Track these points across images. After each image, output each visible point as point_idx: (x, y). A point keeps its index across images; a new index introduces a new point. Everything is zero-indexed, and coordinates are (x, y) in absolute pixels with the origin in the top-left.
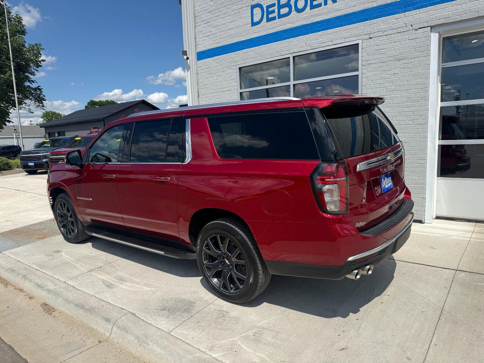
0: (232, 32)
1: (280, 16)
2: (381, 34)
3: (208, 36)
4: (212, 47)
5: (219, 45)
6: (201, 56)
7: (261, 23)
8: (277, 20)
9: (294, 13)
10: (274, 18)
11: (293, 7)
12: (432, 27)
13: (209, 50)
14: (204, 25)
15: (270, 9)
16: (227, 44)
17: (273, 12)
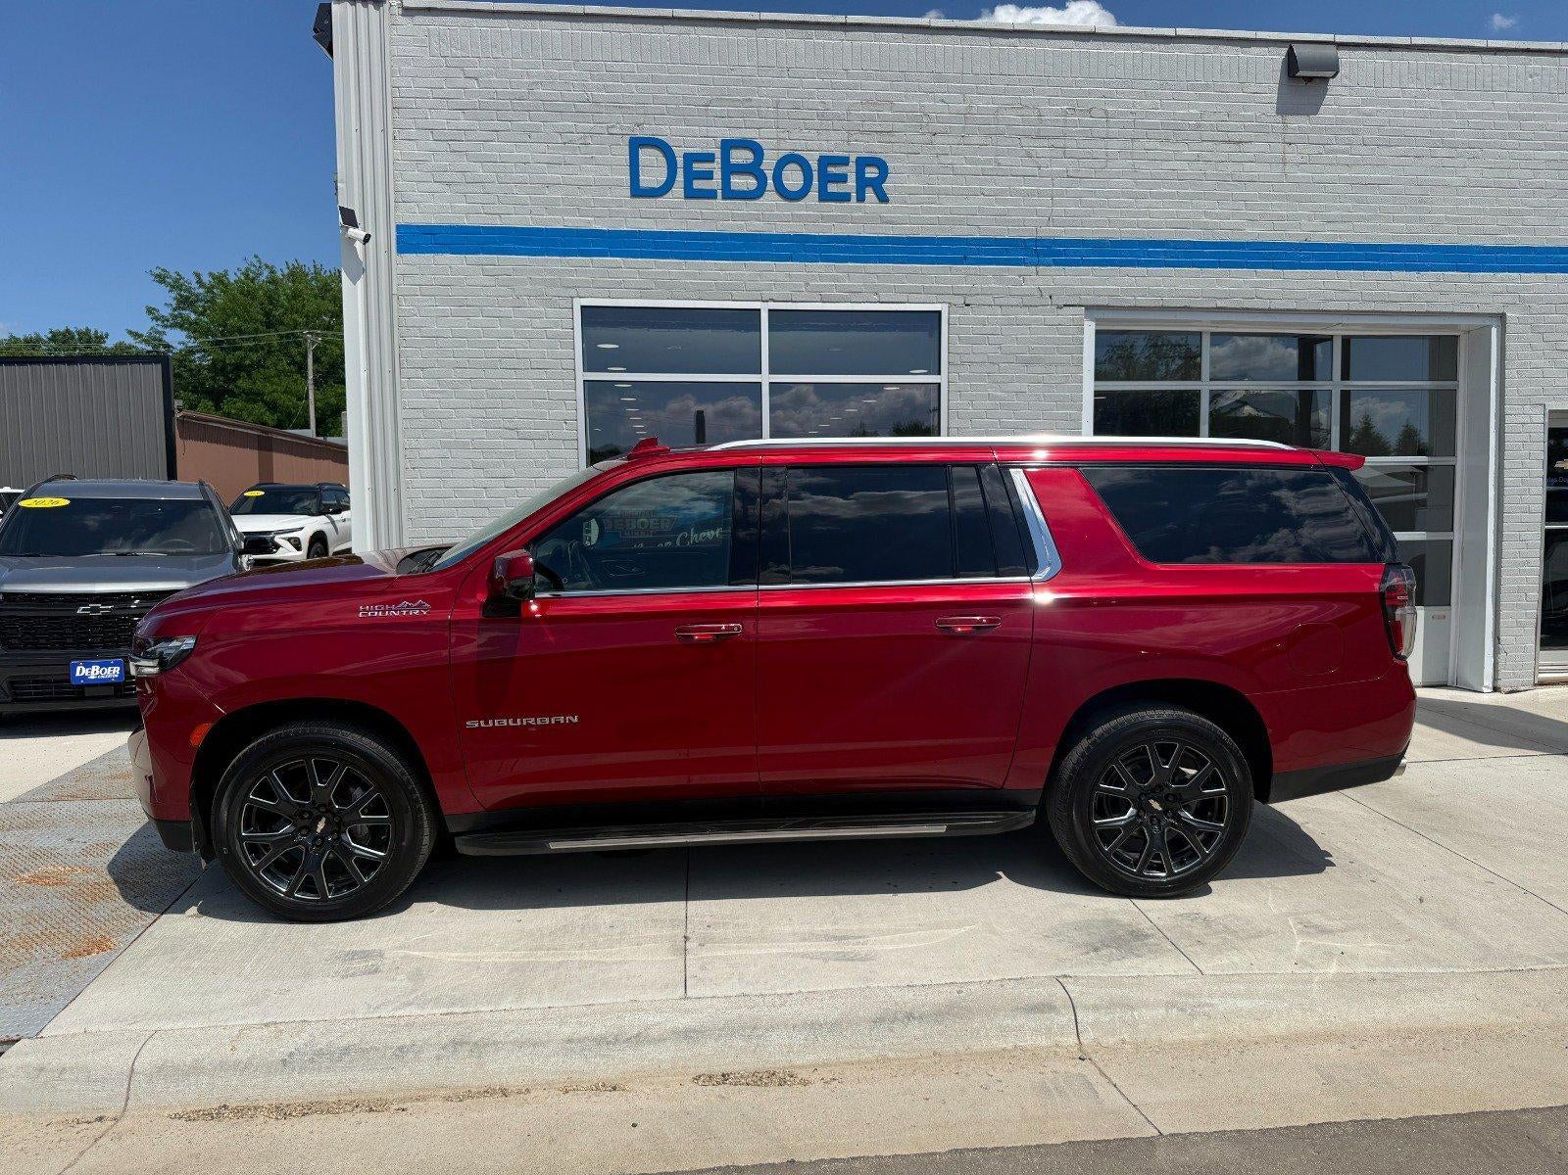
0: (557, 195)
1: (730, 194)
2: (989, 300)
3: (448, 184)
4: (466, 223)
5: (498, 223)
6: (414, 239)
7: (666, 196)
8: (719, 200)
9: (771, 197)
10: (710, 195)
11: (770, 181)
12: (1088, 308)
13: (451, 227)
14: (433, 145)
15: (697, 167)
16: (532, 225)
17: (708, 175)
